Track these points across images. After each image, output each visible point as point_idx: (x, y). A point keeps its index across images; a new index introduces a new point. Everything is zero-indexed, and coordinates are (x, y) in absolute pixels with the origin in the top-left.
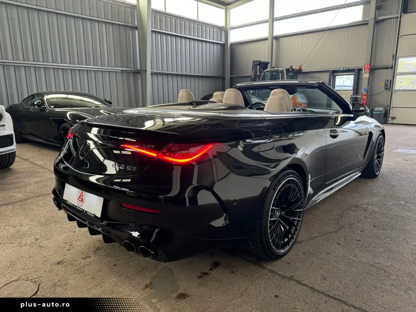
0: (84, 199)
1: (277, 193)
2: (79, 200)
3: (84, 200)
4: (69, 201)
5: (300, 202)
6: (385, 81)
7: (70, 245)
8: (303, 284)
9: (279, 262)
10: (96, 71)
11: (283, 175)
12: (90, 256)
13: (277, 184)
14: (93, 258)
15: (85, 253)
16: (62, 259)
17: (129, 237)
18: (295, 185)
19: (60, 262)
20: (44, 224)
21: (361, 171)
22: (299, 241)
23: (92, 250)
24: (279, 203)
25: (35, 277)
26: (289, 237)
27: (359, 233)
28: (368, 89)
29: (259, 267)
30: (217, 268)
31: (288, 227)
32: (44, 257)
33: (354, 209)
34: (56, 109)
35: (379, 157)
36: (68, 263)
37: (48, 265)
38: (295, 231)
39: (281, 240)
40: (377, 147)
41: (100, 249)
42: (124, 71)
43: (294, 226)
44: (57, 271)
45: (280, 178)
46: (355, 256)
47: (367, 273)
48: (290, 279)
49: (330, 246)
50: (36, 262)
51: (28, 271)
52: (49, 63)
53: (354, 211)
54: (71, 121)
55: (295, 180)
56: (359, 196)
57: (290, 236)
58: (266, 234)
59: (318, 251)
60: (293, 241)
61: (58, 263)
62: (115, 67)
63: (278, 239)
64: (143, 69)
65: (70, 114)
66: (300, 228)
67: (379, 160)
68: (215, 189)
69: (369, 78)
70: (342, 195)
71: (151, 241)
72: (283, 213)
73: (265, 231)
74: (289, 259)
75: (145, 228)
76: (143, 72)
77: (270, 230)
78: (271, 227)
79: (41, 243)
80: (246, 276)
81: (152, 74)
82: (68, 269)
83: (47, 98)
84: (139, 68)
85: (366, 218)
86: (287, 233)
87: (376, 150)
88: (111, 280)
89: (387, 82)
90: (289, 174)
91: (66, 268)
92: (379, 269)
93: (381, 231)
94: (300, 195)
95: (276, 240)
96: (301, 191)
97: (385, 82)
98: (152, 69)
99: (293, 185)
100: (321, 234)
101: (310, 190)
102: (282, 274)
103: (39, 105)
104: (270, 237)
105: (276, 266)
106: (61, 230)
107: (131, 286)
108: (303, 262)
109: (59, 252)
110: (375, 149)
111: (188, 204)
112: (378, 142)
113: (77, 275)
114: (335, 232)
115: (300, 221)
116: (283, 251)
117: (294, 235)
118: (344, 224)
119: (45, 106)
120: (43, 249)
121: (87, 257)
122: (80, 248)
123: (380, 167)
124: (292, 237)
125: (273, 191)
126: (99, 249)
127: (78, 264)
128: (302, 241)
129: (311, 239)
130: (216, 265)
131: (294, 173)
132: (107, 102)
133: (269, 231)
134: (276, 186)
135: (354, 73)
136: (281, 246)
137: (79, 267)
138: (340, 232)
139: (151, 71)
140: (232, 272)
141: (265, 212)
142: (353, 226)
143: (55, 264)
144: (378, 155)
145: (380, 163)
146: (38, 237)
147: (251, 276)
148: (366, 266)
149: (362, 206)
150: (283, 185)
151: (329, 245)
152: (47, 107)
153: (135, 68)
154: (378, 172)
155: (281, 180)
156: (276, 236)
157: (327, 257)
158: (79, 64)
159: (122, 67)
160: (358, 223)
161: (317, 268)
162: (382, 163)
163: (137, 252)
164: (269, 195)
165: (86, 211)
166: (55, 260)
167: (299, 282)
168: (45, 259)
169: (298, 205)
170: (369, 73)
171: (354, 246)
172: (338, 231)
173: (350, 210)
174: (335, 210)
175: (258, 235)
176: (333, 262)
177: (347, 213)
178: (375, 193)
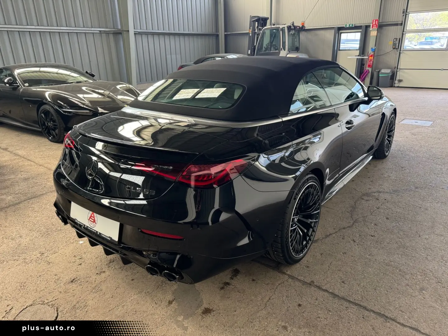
1: (297, 203)
2: (90, 220)
3: (96, 222)
4: (78, 220)
5: (318, 204)
6: (394, 39)
7: (80, 259)
8: (324, 290)
9: (298, 265)
10: (69, 33)
11: (303, 183)
12: (104, 270)
13: (298, 193)
14: (107, 273)
15: (98, 268)
16: (75, 276)
18: (313, 189)
19: (74, 279)
20: (45, 233)
21: (373, 153)
22: (315, 241)
23: (105, 264)
24: (299, 210)
25: (51, 300)
26: (307, 240)
27: (373, 228)
28: (375, 49)
29: (279, 273)
30: (237, 276)
31: (306, 231)
32: (56, 275)
33: (366, 198)
34: (31, 88)
35: (389, 137)
36: (83, 281)
37: (62, 284)
38: (312, 233)
39: (300, 246)
40: (388, 127)
41: (113, 261)
42: (103, 32)
43: (312, 228)
44: (73, 291)
45: (301, 186)
46: (371, 254)
47: (384, 273)
48: (310, 284)
50: (47, 281)
51: (41, 293)
53: (367, 200)
54: (51, 103)
55: (313, 184)
56: (370, 182)
57: (308, 238)
58: (287, 243)
59: (335, 251)
60: (310, 242)
61: (72, 281)
62: (92, 28)
63: (298, 244)
64: (124, 29)
65: (49, 95)
66: (317, 228)
67: (389, 139)
69: (377, 36)
70: (353, 181)
73: (286, 241)
74: (308, 261)
76: (124, 33)
78: (291, 236)
79: (48, 258)
80: (268, 284)
81: (135, 34)
82: (83, 288)
83: (17, 73)
84: (120, 28)
85: (378, 208)
86: (305, 235)
88: (132, 298)
89: (396, 41)
90: (309, 180)
91: (81, 287)
92: (394, 267)
93: (394, 224)
94: (318, 197)
95: (295, 246)
96: (319, 194)
97: (394, 41)
98: (134, 29)
100: (336, 230)
102: (303, 279)
103: (10, 84)
104: (291, 245)
105: (294, 270)
106: (66, 240)
107: (154, 303)
108: (321, 264)
109: (70, 268)
110: (386, 130)
112: (389, 122)
113: (95, 295)
114: (349, 227)
115: (317, 222)
116: (302, 254)
117: (311, 237)
118: (358, 217)
119: (17, 84)
120: (51, 264)
121: (101, 272)
122: (91, 261)
123: (390, 147)
124: (310, 239)
125: (294, 201)
127: (93, 281)
128: (318, 239)
129: (327, 236)
130: (236, 273)
131: (313, 177)
132: (90, 74)
133: (290, 240)
134: (296, 196)
135: (361, 30)
136: (300, 250)
137: (95, 285)
138: (354, 226)
139: (134, 31)
140: (253, 280)
142: (367, 219)
143: (69, 283)
144: (389, 134)
145: (390, 142)
146: (43, 250)
147: (273, 284)
148: (382, 265)
149: (373, 194)
150: (304, 192)
151: (345, 243)
152: (20, 85)
153: (115, 28)
154: (387, 152)
155: (301, 188)
156: (296, 242)
157: (344, 257)
159: (100, 28)
160: (371, 215)
161: (336, 270)
162: (392, 142)
163: (161, 276)
164: (291, 205)
165: (99, 233)
166: (67, 278)
167: (319, 288)
168: (57, 277)
169: (315, 207)
170: (377, 30)
171: (369, 243)
172: (352, 225)
173: (362, 200)
174: (348, 201)
175: (280, 245)
176: (351, 262)
177: (360, 203)
178: (385, 177)
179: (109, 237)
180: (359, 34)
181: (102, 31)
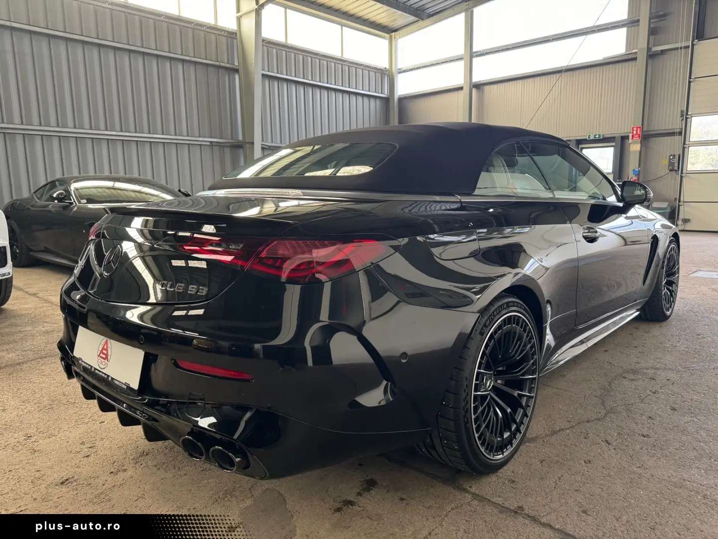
0: (109, 354)
1: (487, 342)
2: (101, 357)
3: (109, 357)
4: (83, 360)
5: (532, 361)
6: (670, 156)
7: (90, 448)
8: (544, 524)
9: (493, 478)
10: (165, 144)
11: (499, 307)
12: (125, 468)
13: (487, 323)
15: (116, 464)
16: (70, 475)
17: (192, 429)
18: (521, 327)
19: (67, 480)
21: (639, 307)
22: (530, 437)
23: (131, 458)
24: (491, 362)
25: (13, 510)
26: (513, 429)
27: (646, 422)
28: (639, 171)
29: (455, 489)
30: (371, 491)
31: (509, 410)
32: (38, 471)
33: (631, 376)
34: (89, 205)
35: (670, 283)
36: (82, 483)
37: (43, 486)
38: (522, 418)
39: (496, 437)
40: (665, 264)
41: (147, 454)
42: (215, 144)
43: (522, 407)
44: (58, 498)
45: (493, 313)
46: (642, 465)
47: (670, 501)
48: (516, 512)
49: (591, 446)
50: (19, 480)
52: (84, 129)
53: (632, 380)
55: (520, 317)
56: (639, 354)
57: (514, 427)
58: (467, 422)
59: (568, 457)
60: (519, 436)
61: (62, 483)
62: (200, 136)
63: (492, 433)
64: (247, 141)
66: (532, 412)
67: (671, 288)
68: (366, 332)
69: (640, 152)
70: (606, 351)
71: (235, 437)
72: (499, 381)
73: (465, 416)
74: (513, 472)
75: (226, 409)
76: (248, 146)
77: (474, 414)
78: (476, 408)
79: (36, 444)
80: (429, 507)
81: (263, 149)
82: (79, 495)
83: (76, 187)
84: (241, 138)
85: (655, 393)
86: (508, 420)
87: (665, 269)
89: (672, 158)
90: (510, 307)
91: (76, 492)
92: (691, 491)
93: (687, 418)
94: (531, 347)
95: (486, 435)
96: (533, 340)
97: (670, 159)
98: (263, 141)
99: (518, 328)
100: (572, 423)
101: (549, 338)
102: (501, 503)
103: (60, 199)
104: (476, 428)
105: (488, 486)
106: (77, 418)
108: (541, 479)
109: (66, 461)
110: (663, 268)
111: (310, 363)
112: (668, 256)
113: (96, 507)
114: (598, 419)
115: (532, 397)
116: (501, 456)
117: (520, 426)
118: (615, 405)
119: (71, 200)
120: (37, 454)
121: (119, 471)
122: (107, 452)
123: (673, 301)
124: (518, 430)
125: (479, 337)
126: (145, 454)
127: (101, 484)
128: (536, 437)
129: (554, 433)
130: (370, 484)
131: (520, 304)
132: (183, 194)
133: (473, 417)
134: (484, 328)
135: (614, 144)
136: (497, 447)
137: (100, 491)
138: (608, 419)
139: (262, 144)
140: (402, 499)
141: (465, 379)
142: (633, 409)
143: (57, 485)
144: (669, 279)
145: (673, 294)
146: (32, 432)
147: (439, 508)
148: (666, 486)
149: (645, 371)
150: (499, 327)
151: (588, 446)
152: (75, 201)
153: (234, 139)
154: (669, 311)
155: (495, 316)
156: (487, 426)
157: (586, 468)
158: (136, 132)
159: (211, 137)
160: (641, 402)
161: (569, 490)
162: (676, 295)
163: (208, 459)
164: (472, 345)
165: (112, 378)
166: (56, 476)
167: (535, 520)
168: (38, 475)
169: (528, 367)
170: (641, 143)
171: (638, 447)
172: (604, 417)
173: (624, 380)
174: (596, 379)
175: (452, 423)
176: (601, 478)
177: (618, 384)
178: (667, 348)
179: (126, 384)
180: (612, 149)
181: (214, 142)
